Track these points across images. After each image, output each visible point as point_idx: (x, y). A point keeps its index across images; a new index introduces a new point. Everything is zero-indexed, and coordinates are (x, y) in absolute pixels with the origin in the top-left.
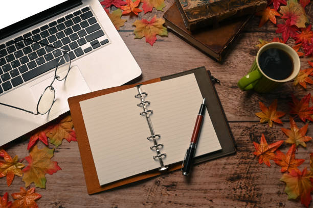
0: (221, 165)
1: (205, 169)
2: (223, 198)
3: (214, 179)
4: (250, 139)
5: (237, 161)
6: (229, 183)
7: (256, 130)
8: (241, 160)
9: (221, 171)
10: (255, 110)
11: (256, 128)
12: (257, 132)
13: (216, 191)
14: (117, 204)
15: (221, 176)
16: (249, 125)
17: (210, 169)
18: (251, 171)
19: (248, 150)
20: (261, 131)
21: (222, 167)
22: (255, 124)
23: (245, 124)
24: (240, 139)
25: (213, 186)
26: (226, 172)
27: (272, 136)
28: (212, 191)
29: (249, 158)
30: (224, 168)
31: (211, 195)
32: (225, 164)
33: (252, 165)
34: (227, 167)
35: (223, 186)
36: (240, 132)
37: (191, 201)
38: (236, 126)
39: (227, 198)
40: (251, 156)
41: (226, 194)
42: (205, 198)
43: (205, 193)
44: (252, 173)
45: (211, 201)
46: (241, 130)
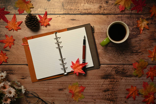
0: (100, 84)
1: (93, 86)
2: (100, 99)
3: (97, 91)
4: (115, 73)
5: (108, 83)
6: (104, 93)
7: (119, 68)
8: (110, 83)
9: (100, 87)
10: (119, 58)
11: (119, 67)
12: (119, 69)
13: (97, 96)
14: (54, 101)
15: (100, 90)
16: (116, 66)
17: (95, 87)
18: (114, 87)
19: (114, 78)
20: (121, 69)
21: (101, 86)
22: (119, 65)
23: (114, 66)
24: (110, 73)
25: (96, 94)
26: (102, 88)
27: (126, 71)
28: (96, 96)
29: (114, 82)
30: (102, 86)
31: (95, 98)
32: (103, 84)
33: (115, 85)
34: (103, 85)
35: (100, 94)
36: (111, 69)
37: (86, 100)
38: (109, 66)
39: (102, 99)
40: (115, 81)
41: (102, 97)
42: (92, 99)
43: (93, 97)
44: (114, 88)
45: (95, 100)
46: (112, 68)
